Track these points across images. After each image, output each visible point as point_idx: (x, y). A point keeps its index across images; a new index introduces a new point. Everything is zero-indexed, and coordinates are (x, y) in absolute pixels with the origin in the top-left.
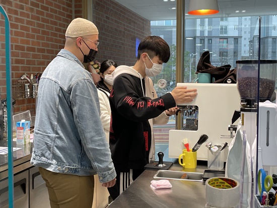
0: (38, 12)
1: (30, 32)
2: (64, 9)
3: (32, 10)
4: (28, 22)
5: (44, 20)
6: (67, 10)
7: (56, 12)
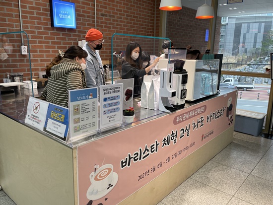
0: (131, 20)
1: (126, 30)
2: (148, 16)
3: (127, 19)
4: (124, 26)
5: (134, 24)
6: (151, 17)
7: (143, 18)
